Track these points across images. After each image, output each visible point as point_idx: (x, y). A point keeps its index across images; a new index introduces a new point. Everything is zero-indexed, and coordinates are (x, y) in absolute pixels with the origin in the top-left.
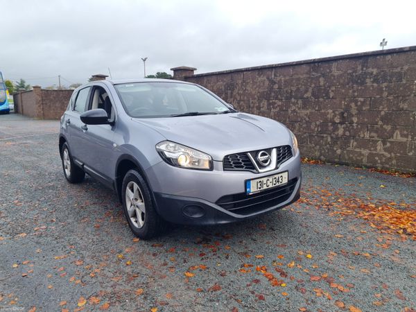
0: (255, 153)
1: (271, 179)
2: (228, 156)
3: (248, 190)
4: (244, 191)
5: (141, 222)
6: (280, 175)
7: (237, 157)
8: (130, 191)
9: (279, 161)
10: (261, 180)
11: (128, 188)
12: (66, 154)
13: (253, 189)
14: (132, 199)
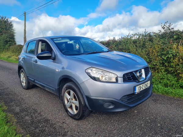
0: (136, 72)
1: (144, 85)
2: (124, 74)
3: (135, 91)
4: (133, 92)
5: (76, 112)
6: (147, 83)
7: (128, 74)
9: (146, 75)
10: (140, 86)
11: (66, 93)
12: (22, 75)
13: (137, 90)
14: (69, 99)
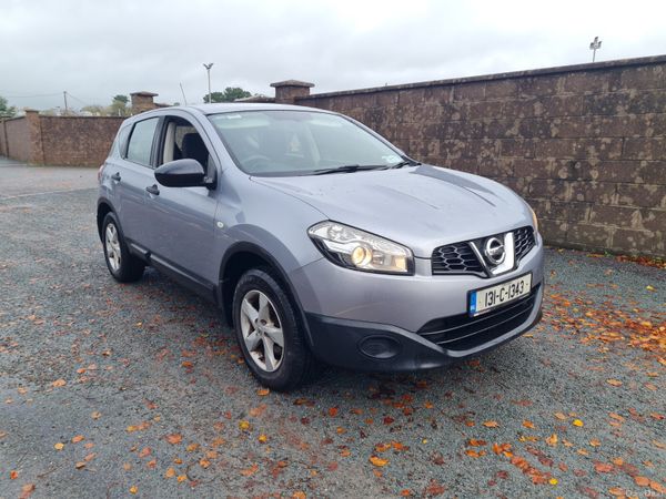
0: (482, 241)
1: (506, 287)
2: (438, 248)
3: (472, 308)
4: (465, 310)
5: (274, 364)
6: (520, 280)
7: (453, 249)
8: (250, 305)
9: (518, 255)
10: (492, 289)
11: (245, 300)
13: (481, 306)
14: (254, 321)
